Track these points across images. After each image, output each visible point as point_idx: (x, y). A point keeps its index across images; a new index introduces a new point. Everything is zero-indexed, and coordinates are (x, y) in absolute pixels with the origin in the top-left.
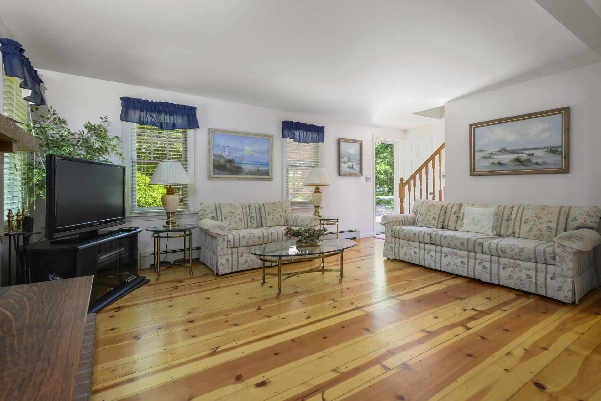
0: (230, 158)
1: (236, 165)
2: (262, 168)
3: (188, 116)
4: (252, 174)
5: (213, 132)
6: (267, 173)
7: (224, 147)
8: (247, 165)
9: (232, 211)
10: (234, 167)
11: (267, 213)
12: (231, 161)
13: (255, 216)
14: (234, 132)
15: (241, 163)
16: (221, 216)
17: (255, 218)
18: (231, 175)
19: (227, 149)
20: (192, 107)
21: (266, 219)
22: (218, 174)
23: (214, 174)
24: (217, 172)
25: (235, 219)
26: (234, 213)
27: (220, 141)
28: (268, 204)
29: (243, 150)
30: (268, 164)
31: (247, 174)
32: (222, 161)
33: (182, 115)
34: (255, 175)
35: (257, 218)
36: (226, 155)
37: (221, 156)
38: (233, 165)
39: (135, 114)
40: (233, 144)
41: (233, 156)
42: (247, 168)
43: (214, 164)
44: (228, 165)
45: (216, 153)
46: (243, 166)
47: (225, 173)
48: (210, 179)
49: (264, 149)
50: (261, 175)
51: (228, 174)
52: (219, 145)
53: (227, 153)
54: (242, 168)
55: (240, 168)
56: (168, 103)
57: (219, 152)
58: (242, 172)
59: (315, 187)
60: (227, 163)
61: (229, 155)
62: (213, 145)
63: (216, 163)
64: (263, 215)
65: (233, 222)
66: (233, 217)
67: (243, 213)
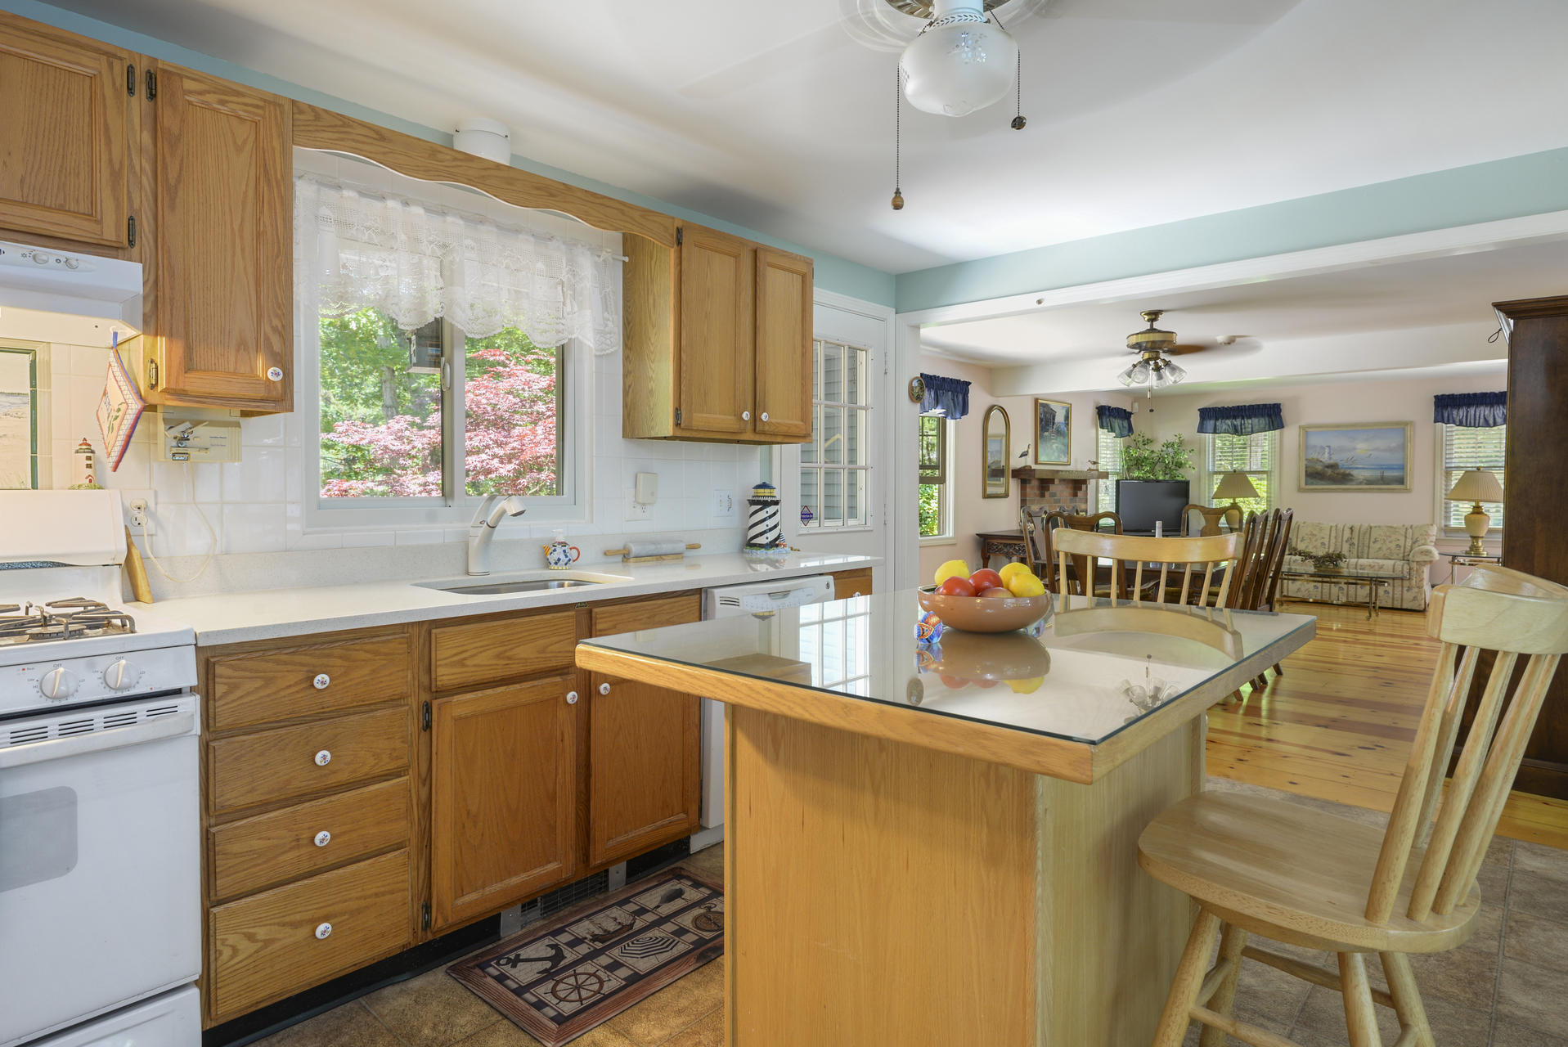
0: (1332, 462)
1: (1342, 471)
2: (1388, 474)
3: (1270, 416)
4: (1369, 482)
5: (1306, 431)
6: (1401, 481)
7: (1323, 448)
8: (1360, 470)
9: (1314, 532)
10: (1338, 474)
11: (1372, 540)
12: (1333, 466)
13: (1356, 543)
14: (1338, 426)
15: (1350, 468)
16: (1297, 538)
17: (1356, 547)
18: (1333, 484)
19: (1327, 450)
20: (1275, 404)
21: (1369, 547)
22: (1312, 484)
23: (1306, 484)
24: (1310, 481)
25: (1315, 544)
26: (1316, 535)
27: (1315, 441)
28: (1379, 527)
29: (1355, 449)
30: (1402, 468)
31: (1361, 483)
32: (1319, 467)
33: (1263, 416)
34: (1377, 484)
35: (1358, 547)
36: (1325, 458)
37: (1318, 460)
38: (1337, 471)
39: (1210, 424)
40: (1336, 442)
41: (1335, 459)
42: (1360, 474)
43: (1306, 471)
44: (1329, 471)
45: (1310, 457)
46: (1355, 472)
47: (1323, 482)
48: (1300, 490)
49: (1394, 445)
50: (1388, 484)
51: (1329, 484)
52: (1315, 446)
53: (1326, 455)
54: (1352, 476)
55: (1349, 474)
56: (1245, 406)
57: (1315, 456)
58: (1352, 480)
59: (1474, 504)
60: (1326, 469)
61: (1330, 458)
62: (1305, 446)
63: (1310, 470)
64: (1366, 543)
65: (1311, 547)
66: (1313, 540)
67: (1330, 536)
